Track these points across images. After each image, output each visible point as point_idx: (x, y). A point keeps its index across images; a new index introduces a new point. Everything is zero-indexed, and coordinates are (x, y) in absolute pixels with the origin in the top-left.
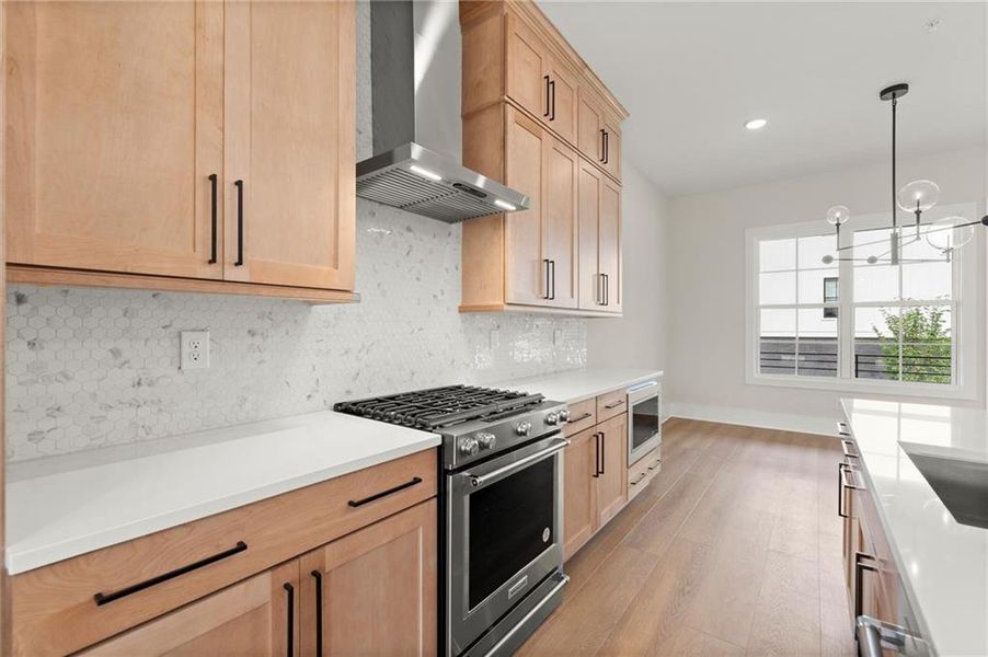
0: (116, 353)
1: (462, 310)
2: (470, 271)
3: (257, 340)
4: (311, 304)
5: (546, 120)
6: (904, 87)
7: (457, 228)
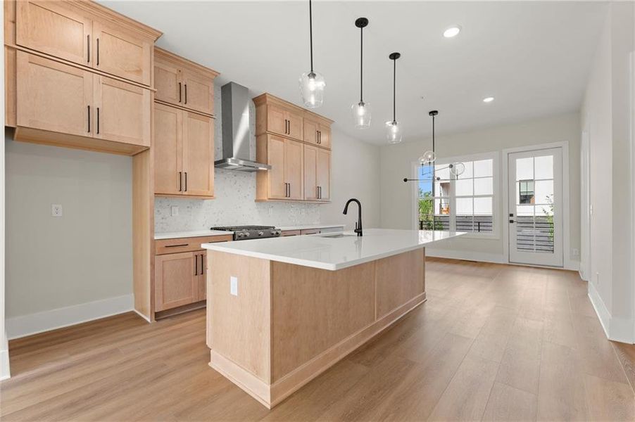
0: (158, 211)
1: (256, 201)
2: (258, 187)
3: (189, 209)
4: (204, 200)
5: (287, 135)
6: (436, 112)
7: (254, 174)
